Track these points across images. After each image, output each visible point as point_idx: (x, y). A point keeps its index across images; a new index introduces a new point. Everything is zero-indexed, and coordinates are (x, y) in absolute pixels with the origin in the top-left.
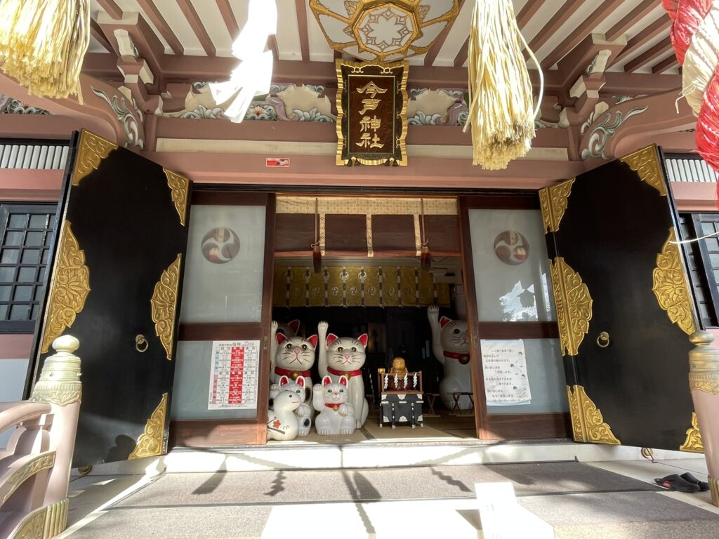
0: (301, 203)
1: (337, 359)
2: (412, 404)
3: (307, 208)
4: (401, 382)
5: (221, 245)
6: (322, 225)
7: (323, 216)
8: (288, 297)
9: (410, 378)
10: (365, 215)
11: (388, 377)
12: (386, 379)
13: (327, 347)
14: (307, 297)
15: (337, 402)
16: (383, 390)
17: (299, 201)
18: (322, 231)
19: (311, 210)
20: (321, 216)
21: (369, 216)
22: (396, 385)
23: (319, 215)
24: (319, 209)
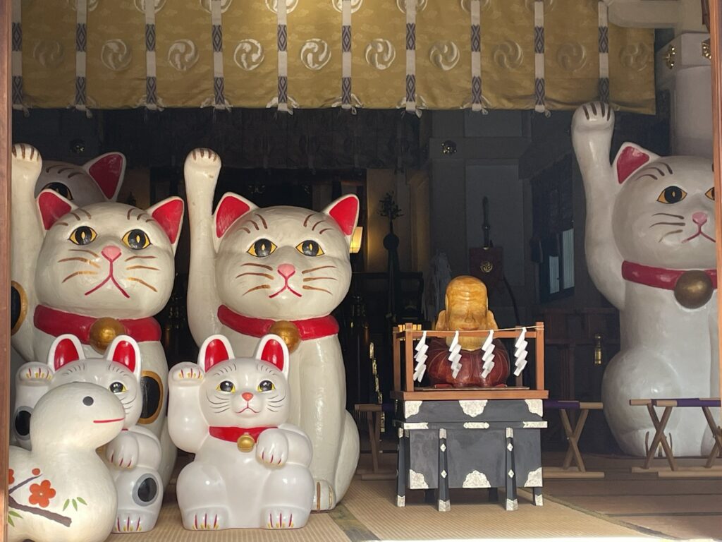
1: (252, 281)
2: (509, 433)
4: (472, 357)
8: (81, 70)
9: (505, 348)
11: (428, 341)
12: (422, 348)
13: (217, 241)
14: (151, 72)
15: (250, 423)
16: (410, 386)
22: (456, 368)
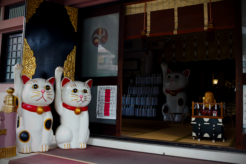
0: (137, 8)
2: (214, 126)
3: (141, 10)
5: (100, 37)
6: (149, 18)
7: (149, 13)
10: (174, 8)
17: (137, 6)
18: (149, 22)
19: (143, 11)
20: (148, 14)
21: (176, 9)
23: (146, 13)
24: (147, 10)
